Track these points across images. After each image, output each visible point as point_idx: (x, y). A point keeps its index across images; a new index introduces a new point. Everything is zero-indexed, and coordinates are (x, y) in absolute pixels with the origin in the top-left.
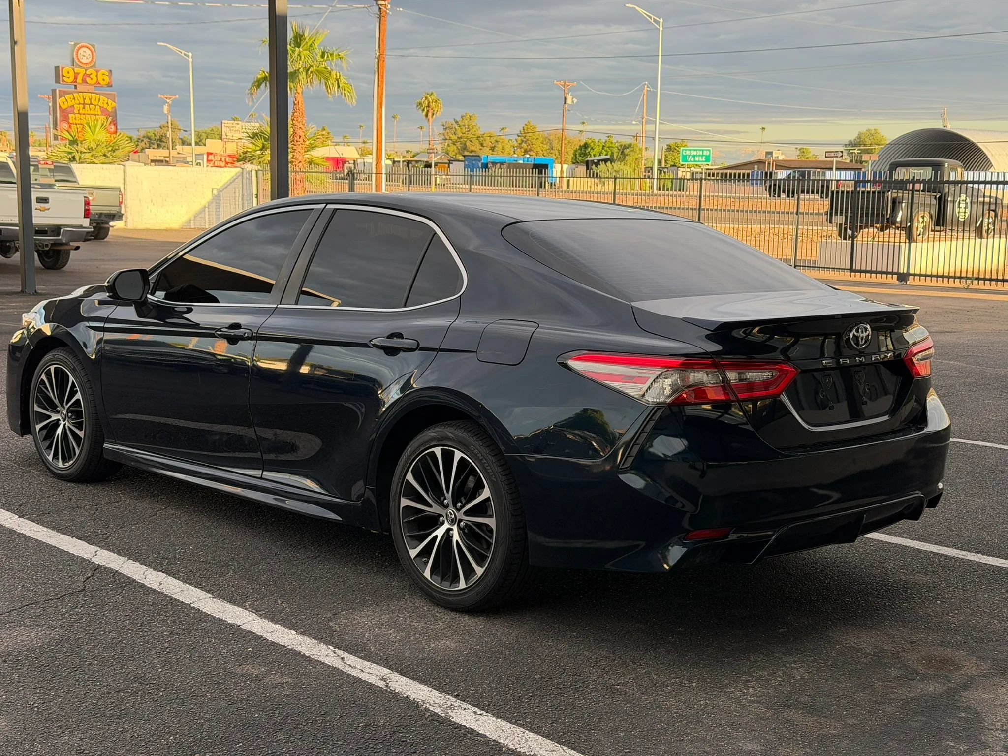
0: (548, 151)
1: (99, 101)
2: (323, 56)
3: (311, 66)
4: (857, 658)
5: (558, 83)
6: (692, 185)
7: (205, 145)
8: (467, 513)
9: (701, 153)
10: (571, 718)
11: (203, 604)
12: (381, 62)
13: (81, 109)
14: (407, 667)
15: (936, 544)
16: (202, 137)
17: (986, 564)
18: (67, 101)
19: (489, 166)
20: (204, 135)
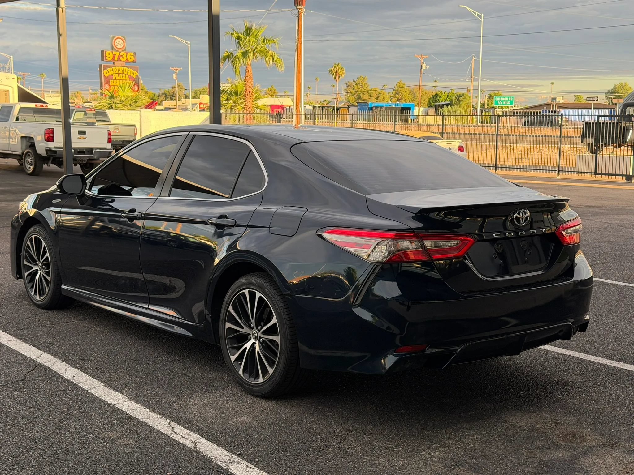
0: (413, 99)
1: (128, 72)
2: (263, 42)
3: (256, 48)
4: (516, 433)
5: (417, 56)
6: (503, 120)
7: (199, 98)
8: (264, 333)
9: (507, 99)
10: (310, 471)
11: (96, 390)
12: (299, 45)
13: (117, 76)
14: (212, 435)
15: (595, 355)
16: (197, 93)
17: (624, 369)
18: (108, 72)
19: (373, 109)
20: (199, 92)
